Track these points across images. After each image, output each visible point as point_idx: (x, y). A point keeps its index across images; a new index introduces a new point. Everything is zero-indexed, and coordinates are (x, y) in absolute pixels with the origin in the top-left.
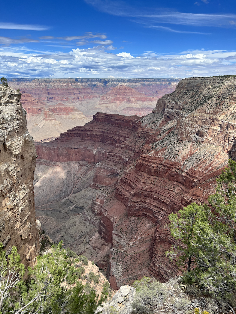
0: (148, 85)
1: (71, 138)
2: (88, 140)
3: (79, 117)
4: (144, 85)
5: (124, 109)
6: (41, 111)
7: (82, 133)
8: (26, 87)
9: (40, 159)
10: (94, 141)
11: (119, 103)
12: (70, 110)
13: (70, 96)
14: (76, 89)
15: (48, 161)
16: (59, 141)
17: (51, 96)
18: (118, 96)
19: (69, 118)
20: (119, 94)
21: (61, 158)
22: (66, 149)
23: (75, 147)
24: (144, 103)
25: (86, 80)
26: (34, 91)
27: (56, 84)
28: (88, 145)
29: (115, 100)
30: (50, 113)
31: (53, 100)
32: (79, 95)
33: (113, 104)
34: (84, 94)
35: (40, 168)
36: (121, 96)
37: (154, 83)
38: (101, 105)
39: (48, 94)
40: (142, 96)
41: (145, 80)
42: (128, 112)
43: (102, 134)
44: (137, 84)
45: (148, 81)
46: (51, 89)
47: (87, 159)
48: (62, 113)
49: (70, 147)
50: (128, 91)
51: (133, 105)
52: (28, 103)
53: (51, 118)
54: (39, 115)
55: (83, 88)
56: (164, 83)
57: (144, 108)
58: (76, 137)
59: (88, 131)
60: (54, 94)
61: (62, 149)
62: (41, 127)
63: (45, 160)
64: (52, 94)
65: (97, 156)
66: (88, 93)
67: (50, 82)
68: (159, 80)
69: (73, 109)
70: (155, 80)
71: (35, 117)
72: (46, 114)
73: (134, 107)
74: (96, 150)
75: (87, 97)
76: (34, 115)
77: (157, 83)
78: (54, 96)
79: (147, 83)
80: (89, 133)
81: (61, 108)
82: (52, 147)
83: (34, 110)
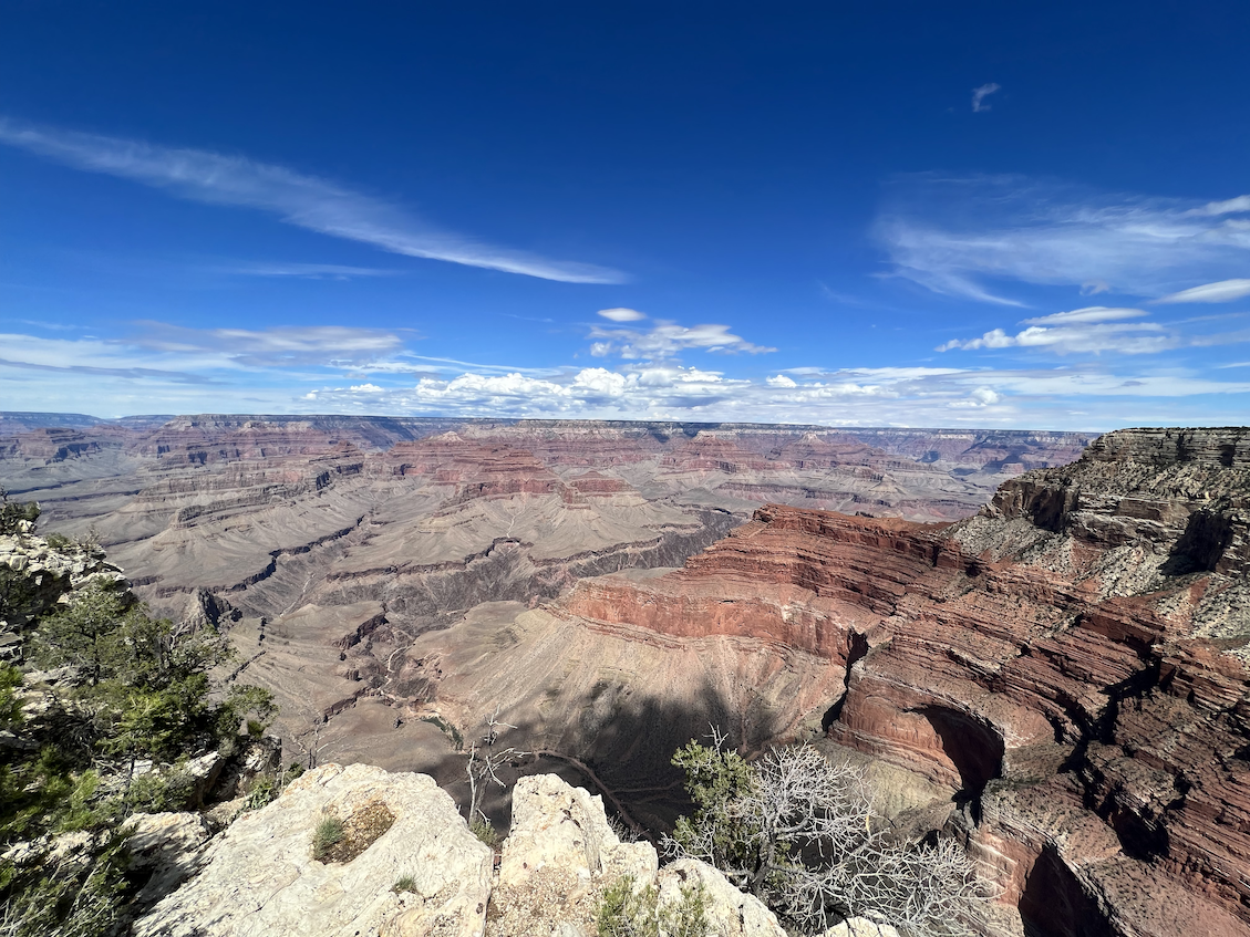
0: (750, 436)
1: (712, 569)
2: (762, 578)
3: (633, 503)
4: (742, 436)
5: (720, 487)
6: (552, 488)
7: (743, 557)
8: (504, 436)
9: (625, 625)
10: (776, 580)
11: (704, 474)
12: (616, 486)
13: (597, 454)
14: (607, 441)
15: (651, 632)
16: (683, 578)
17: (555, 454)
18: (702, 458)
19: (611, 504)
20: (705, 455)
21: (689, 626)
22: (705, 601)
23: (730, 598)
24: (762, 474)
25: (619, 424)
26: (520, 444)
27: (567, 430)
28: (765, 592)
29: (696, 467)
30: (579, 494)
31: (559, 463)
32: (614, 454)
33: (691, 475)
34: (623, 453)
35: (629, 650)
36: (709, 458)
37: (760, 431)
38: (668, 477)
39: (551, 451)
40: (756, 460)
41: (742, 426)
42: (731, 493)
43: (798, 561)
44: (729, 433)
45: (749, 428)
46: (556, 441)
47: (761, 632)
48: (596, 493)
49: (714, 596)
50: (723, 448)
51: (739, 477)
52: (524, 469)
53: (579, 505)
54: (547, 496)
55: (620, 440)
56: (782, 432)
57: (767, 486)
58: (725, 567)
59: (759, 552)
60: (561, 450)
61: (695, 603)
62: (558, 523)
63: (641, 629)
64: (557, 450)
65: (797, 627)
66: (631, 449)
67: (552, 426)
68: (771, 426)
69: (622, 485)
70: (762, 426)
71: (539, 501)
72: (570, 496)
73: (743, 482)
74: (787, 607)
75: (628, 458)
76: (535, 497)
77: (768, 432)
78: (562, 454)
79: (747, 431)
80: (763, 558)
81: (595, 483)
82: (665, 595)
83: (537, 484)
